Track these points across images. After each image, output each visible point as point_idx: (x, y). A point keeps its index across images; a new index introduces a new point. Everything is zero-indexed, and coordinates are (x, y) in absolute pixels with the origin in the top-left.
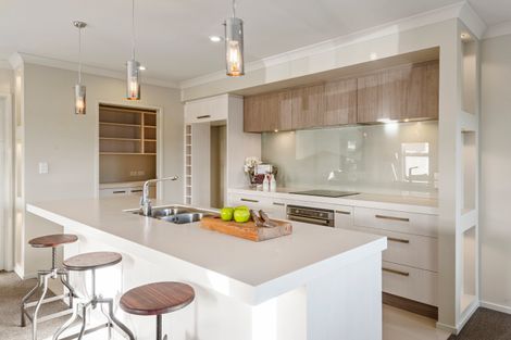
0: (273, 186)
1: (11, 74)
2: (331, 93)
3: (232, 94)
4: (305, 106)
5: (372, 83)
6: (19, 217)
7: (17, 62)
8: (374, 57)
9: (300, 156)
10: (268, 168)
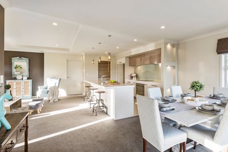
0: (135, 79)
1: (83, 56)
2: (146, 57)
3: (126, 57)
4: (141, 60)
5: (153, 55)
6: (84, 84)
7: (84, 54)
8: (150, 50)
9: (142, 72)
10: (135, 75)
